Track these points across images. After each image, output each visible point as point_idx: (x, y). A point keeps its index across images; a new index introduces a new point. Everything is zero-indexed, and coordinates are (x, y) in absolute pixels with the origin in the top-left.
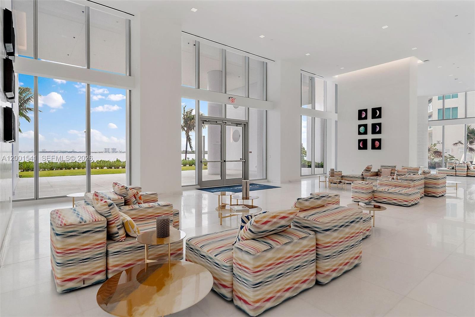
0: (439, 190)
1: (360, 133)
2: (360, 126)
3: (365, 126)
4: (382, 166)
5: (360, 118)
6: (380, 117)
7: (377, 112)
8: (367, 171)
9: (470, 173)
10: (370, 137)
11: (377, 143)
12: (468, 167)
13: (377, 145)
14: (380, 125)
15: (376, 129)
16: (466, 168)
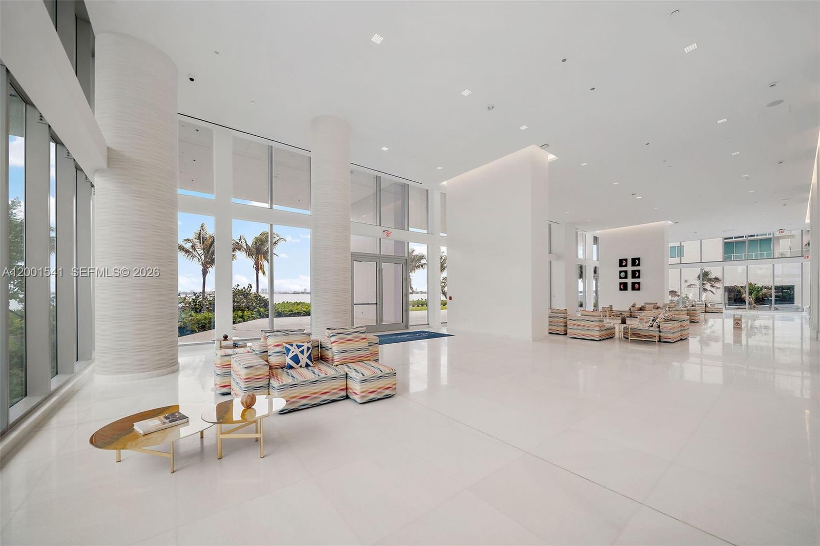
0: (697, 318)
1: (621, 278)
2: (621, 272)
3: (626, 272)
4: (646, 303)
5: (621, 265)
6: (639, 265)
7: (636, 261)
8: (633, 306)
9: (708, 310)
10: (630, 280)
11: (637, 286)
12: (706, 304)
13: (636, 287)
14: (639, 271)
15: (636, 274)
16: (705, 306)
